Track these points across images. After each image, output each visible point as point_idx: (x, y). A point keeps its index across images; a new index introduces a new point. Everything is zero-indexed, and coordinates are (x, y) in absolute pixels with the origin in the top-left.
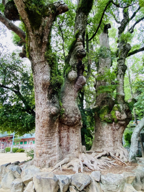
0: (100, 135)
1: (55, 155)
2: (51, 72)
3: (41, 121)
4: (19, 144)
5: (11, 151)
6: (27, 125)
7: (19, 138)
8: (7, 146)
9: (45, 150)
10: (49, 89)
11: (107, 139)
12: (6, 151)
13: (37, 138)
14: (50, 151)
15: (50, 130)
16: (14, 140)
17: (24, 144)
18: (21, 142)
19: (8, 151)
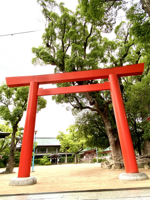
0: (145, 147)
1: (120, 157)
2: (111, 125)
3: (112, 144)
4: (102, 156)
5: (97, 161)
6: (106, 144)
7: (100, 150)
8: (93, 158)
9: (116, 155)
10: (112, 131)
11: (149, 149)
12: (94, 162)
13: (112, 151)
14: (118, 155)
15: (116, 147)
16: (98, 153)
17: (106, 156)
18: (103, 155)
19: (95, 162)
